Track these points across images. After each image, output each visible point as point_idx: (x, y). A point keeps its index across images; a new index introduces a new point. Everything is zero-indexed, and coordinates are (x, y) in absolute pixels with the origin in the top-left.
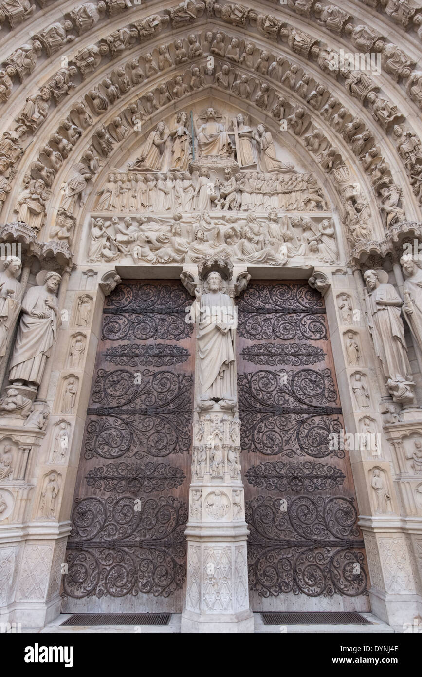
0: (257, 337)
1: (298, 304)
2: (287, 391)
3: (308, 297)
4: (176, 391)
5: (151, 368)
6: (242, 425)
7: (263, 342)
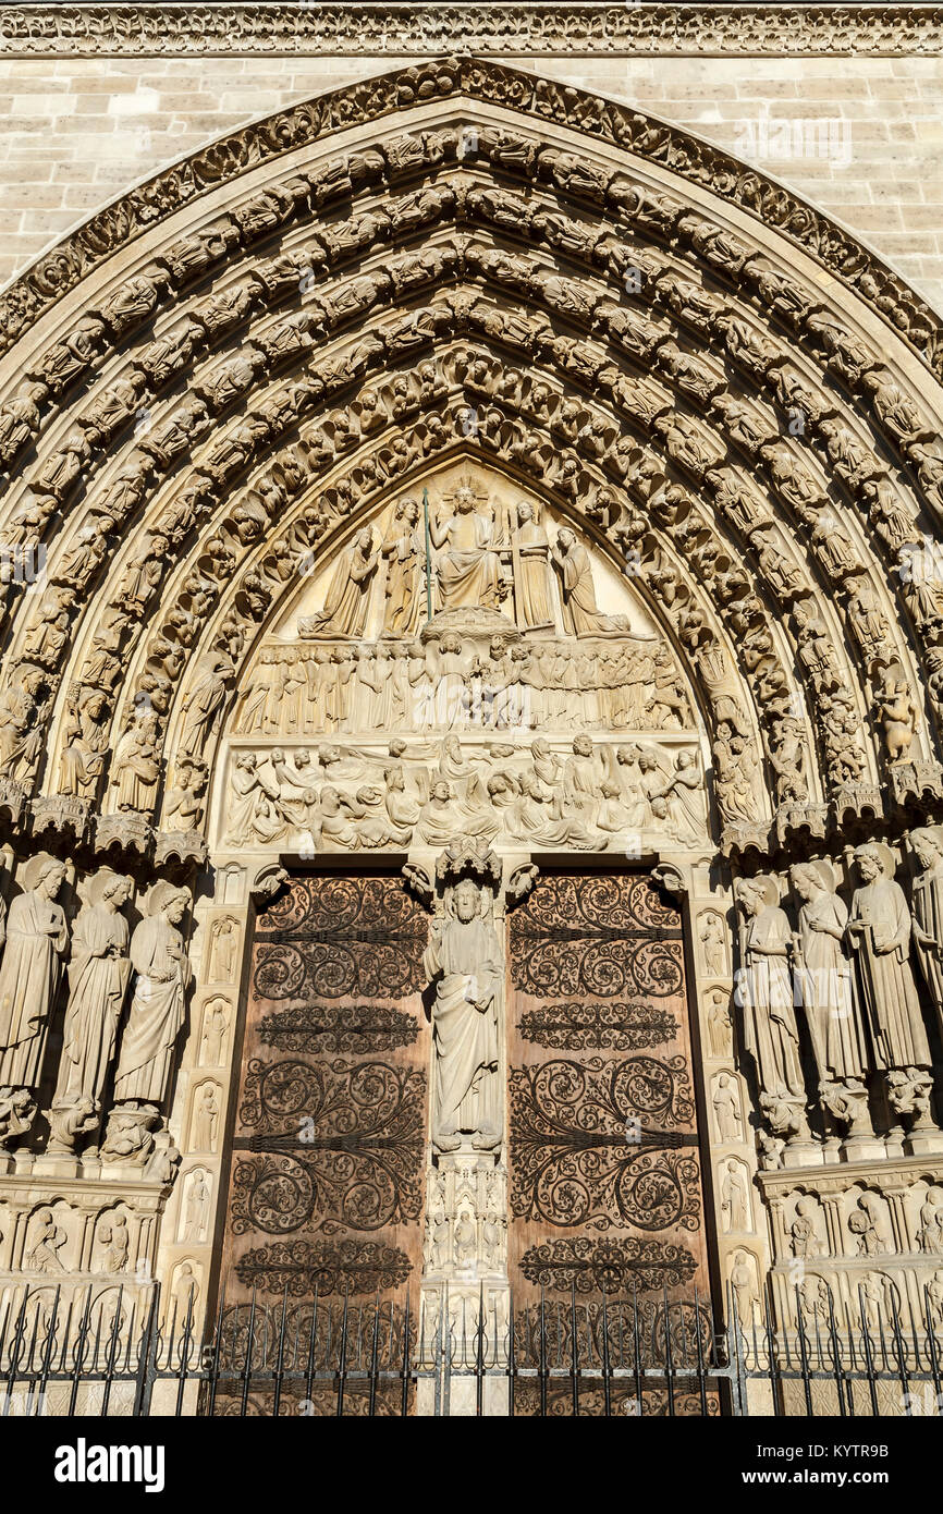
0: (550, 989)
1: (631, 920)
2: (602, 1101)
3: (652, 905)
4: (395, 1102)
5: (348, 1057)
6: (517, 1170)
7: (561, 1001)
